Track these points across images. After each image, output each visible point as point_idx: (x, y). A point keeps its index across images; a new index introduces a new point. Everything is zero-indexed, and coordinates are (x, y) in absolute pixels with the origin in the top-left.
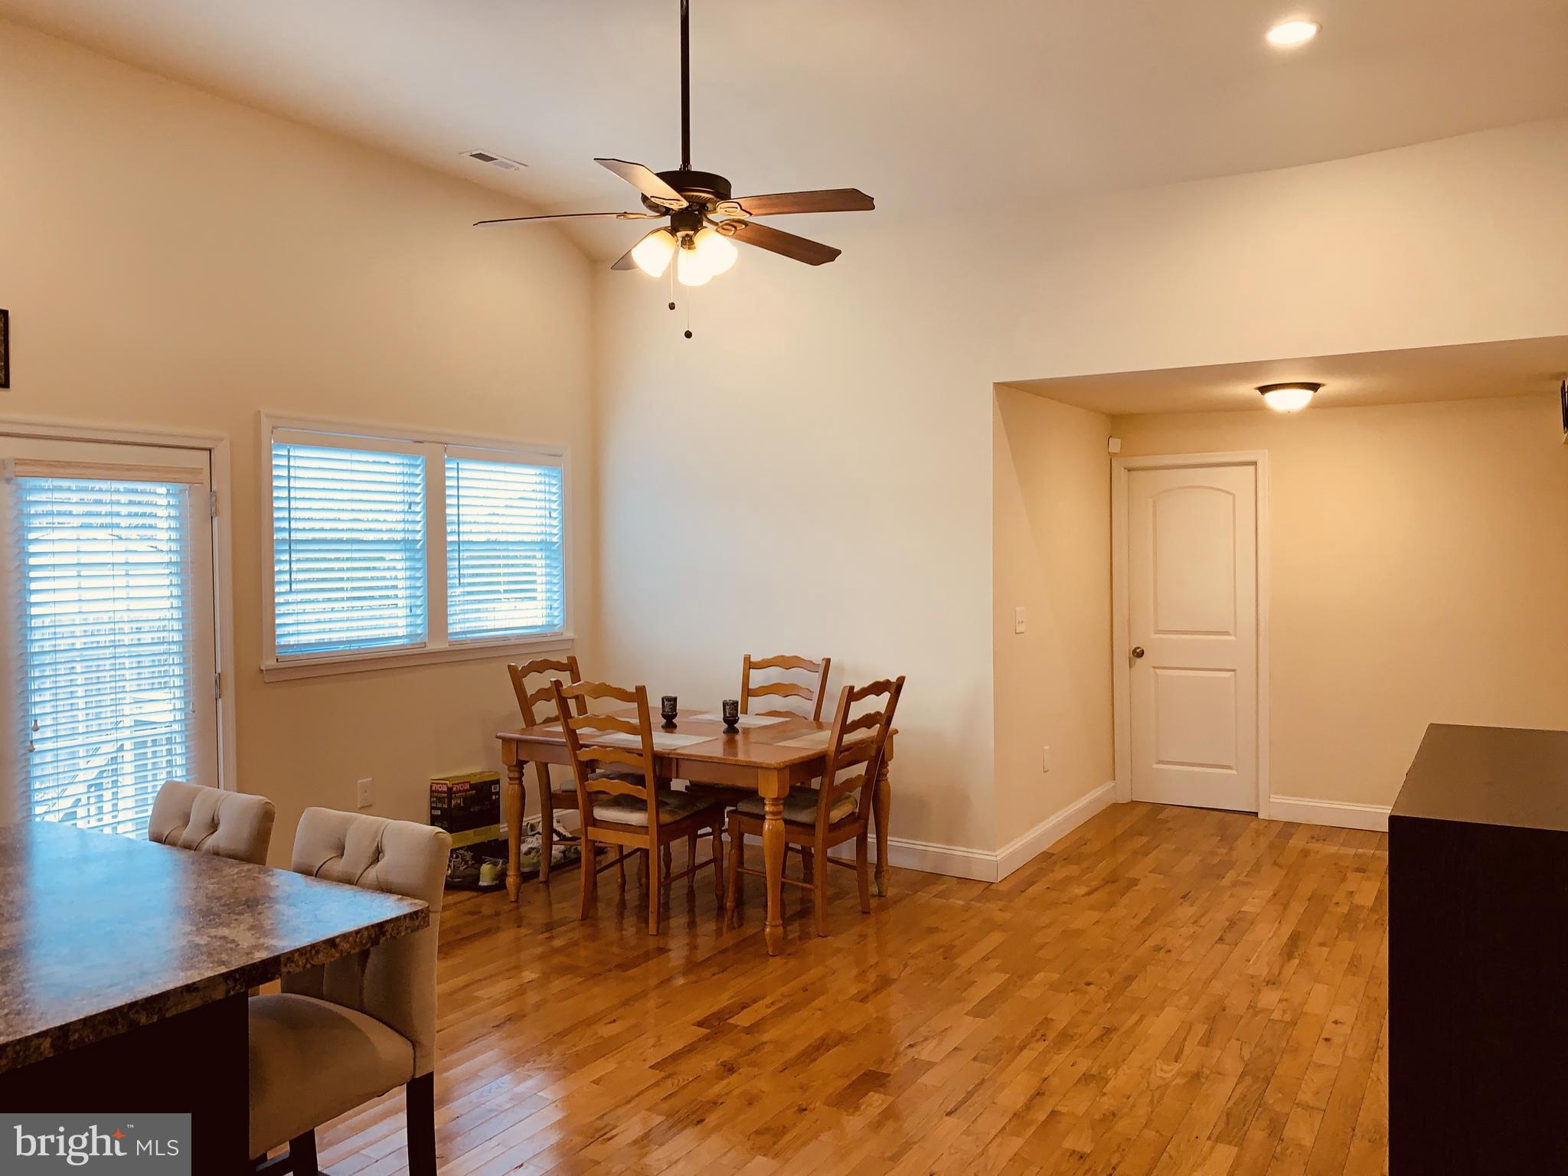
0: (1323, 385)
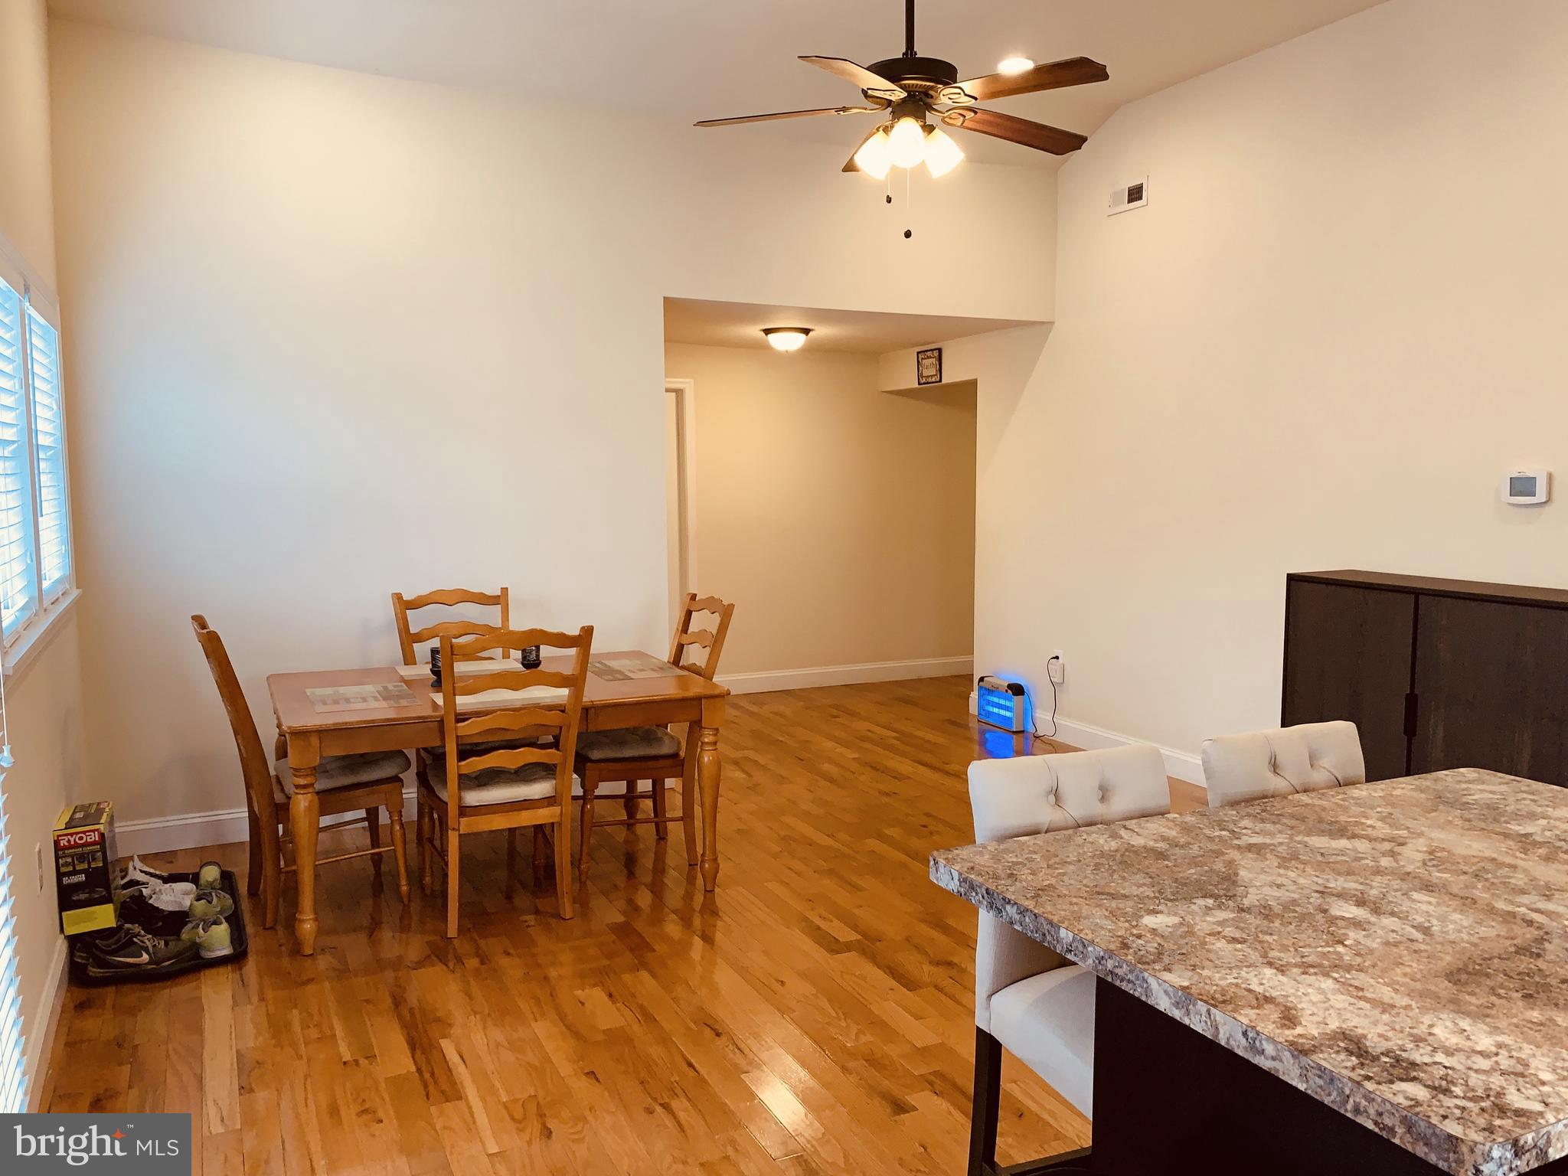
0: (812, 330)
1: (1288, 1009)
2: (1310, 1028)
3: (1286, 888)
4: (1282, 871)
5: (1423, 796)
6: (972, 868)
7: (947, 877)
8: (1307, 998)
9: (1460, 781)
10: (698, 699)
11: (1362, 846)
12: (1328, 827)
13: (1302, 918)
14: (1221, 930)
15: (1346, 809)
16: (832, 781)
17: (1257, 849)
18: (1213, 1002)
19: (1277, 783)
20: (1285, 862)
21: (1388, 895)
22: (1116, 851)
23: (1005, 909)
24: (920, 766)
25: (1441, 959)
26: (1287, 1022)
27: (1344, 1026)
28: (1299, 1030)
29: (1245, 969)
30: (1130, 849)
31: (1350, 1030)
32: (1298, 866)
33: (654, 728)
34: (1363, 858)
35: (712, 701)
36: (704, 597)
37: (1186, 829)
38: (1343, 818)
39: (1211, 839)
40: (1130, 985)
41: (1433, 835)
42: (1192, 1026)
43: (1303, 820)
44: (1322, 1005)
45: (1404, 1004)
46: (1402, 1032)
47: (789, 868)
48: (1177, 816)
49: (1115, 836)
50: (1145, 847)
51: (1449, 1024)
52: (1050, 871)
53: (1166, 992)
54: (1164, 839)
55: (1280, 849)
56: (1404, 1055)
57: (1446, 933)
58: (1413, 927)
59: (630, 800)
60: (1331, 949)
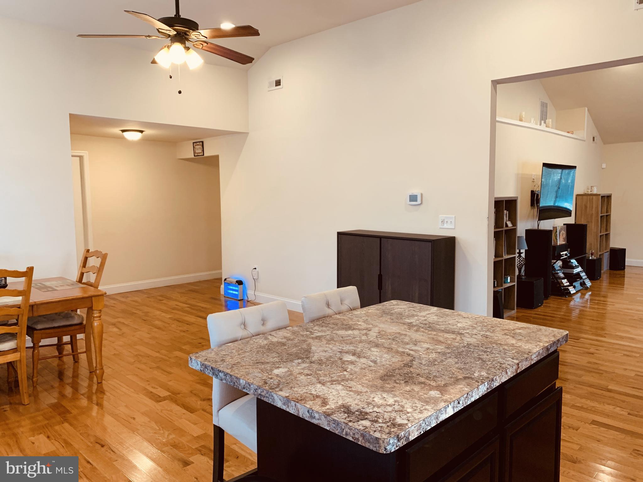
0: (144, 131)
1: (324, 399)
2: (332, 405)
3: (328, 352)
4: (327, 345)
5: (378, 312)
6: (206, 359)
7: (196, 364)
8: (332, 394)
9: (391, 305)
10: (91, 297)
11: (356, 332)
12: (345, 327)
13: (333, 363)
14: (303, 371)
15: (352, 319)
16: (159, 328)
17: (319, 338)
18: (297, 401)
19: (329, 311)
20: (329, 341)
21: (364, 350)
22: (266, 345)
23: (219, 374)
24: (199, 318)
25: (379, 372)
26: (323, 405)
27: (344, 403)
28: (328, 407)
29: (310, 386)
30: (272, 343)
31: (346, 404)
32: (333, 343)
33: (70, 312)
34: (356, 337)
35: (97, 298)
36: (93, 251)
37: (294, 333)
38: (350, 323)
39: (303, 336)
40: (267, 399)
41: (380, 326)
42: (290, 412)
43: (337, 324)
44: (336, 396)
45: (365, 391)
46: (363, 402)
47: (139, 368)
48: (291, 328)
49: (266, 339)
50: (277, 342)
51: (379, 396)
52: (238, 356)
53: (280, 399)
54: (285, 338)
55: (327, 337)
56: (363, 410)
57: (382, 362)
58: (371, 361)
59: (60, 346)
60: (342, 374)
